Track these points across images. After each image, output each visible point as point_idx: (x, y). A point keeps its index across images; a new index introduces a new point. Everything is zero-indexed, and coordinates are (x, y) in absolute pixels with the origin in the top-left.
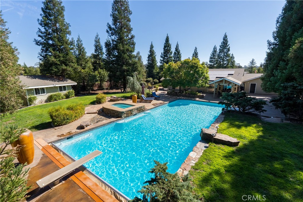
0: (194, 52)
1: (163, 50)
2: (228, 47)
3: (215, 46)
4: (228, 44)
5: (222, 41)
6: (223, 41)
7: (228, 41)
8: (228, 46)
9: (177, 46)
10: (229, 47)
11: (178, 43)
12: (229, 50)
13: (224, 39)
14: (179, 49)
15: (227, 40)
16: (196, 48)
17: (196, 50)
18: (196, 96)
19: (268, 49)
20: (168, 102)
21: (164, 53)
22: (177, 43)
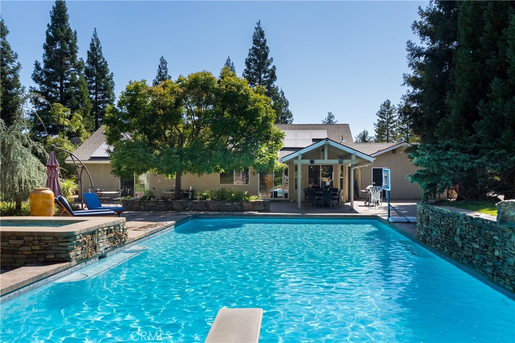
0: (156, 74)
1: (43, 51)
2: (270, 67)
3: (228, 60)
4: (269, 58)
5: (251, 45)
6: (253, 48)
7: (267, 48)
8: (269, 64)
9: (92, 45)
10: (274, 67)
11: (98, 36)
12: (273, 76)
13: (256, 41)
14: (104, 56)
15: (264, 44)
16: (163, 62)
17: (165, 68)
18: (245, 204)
19: (410, 65)
20: (174, 222)
21: (48, 64)
22: (95, 35)
